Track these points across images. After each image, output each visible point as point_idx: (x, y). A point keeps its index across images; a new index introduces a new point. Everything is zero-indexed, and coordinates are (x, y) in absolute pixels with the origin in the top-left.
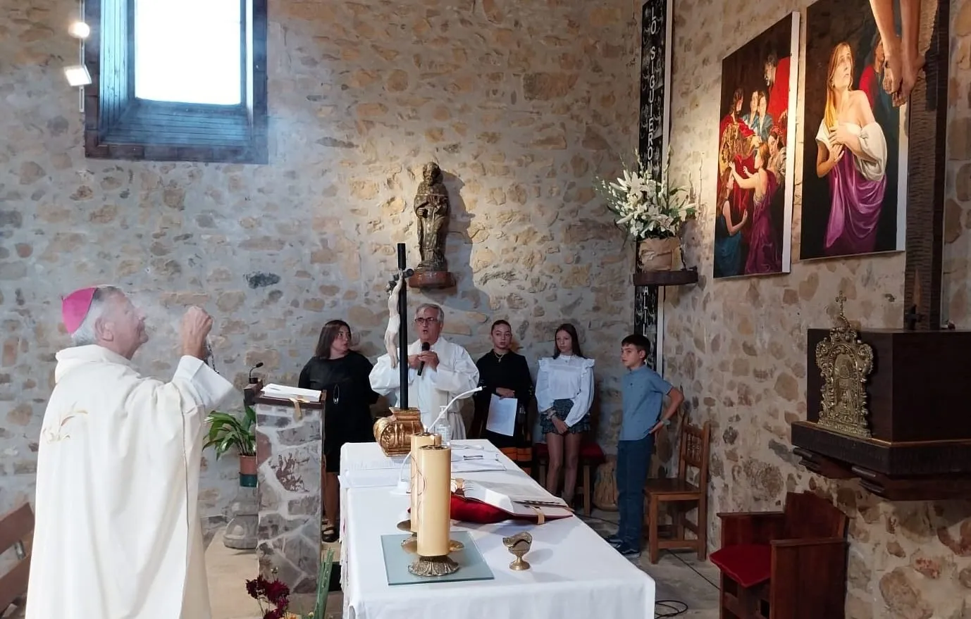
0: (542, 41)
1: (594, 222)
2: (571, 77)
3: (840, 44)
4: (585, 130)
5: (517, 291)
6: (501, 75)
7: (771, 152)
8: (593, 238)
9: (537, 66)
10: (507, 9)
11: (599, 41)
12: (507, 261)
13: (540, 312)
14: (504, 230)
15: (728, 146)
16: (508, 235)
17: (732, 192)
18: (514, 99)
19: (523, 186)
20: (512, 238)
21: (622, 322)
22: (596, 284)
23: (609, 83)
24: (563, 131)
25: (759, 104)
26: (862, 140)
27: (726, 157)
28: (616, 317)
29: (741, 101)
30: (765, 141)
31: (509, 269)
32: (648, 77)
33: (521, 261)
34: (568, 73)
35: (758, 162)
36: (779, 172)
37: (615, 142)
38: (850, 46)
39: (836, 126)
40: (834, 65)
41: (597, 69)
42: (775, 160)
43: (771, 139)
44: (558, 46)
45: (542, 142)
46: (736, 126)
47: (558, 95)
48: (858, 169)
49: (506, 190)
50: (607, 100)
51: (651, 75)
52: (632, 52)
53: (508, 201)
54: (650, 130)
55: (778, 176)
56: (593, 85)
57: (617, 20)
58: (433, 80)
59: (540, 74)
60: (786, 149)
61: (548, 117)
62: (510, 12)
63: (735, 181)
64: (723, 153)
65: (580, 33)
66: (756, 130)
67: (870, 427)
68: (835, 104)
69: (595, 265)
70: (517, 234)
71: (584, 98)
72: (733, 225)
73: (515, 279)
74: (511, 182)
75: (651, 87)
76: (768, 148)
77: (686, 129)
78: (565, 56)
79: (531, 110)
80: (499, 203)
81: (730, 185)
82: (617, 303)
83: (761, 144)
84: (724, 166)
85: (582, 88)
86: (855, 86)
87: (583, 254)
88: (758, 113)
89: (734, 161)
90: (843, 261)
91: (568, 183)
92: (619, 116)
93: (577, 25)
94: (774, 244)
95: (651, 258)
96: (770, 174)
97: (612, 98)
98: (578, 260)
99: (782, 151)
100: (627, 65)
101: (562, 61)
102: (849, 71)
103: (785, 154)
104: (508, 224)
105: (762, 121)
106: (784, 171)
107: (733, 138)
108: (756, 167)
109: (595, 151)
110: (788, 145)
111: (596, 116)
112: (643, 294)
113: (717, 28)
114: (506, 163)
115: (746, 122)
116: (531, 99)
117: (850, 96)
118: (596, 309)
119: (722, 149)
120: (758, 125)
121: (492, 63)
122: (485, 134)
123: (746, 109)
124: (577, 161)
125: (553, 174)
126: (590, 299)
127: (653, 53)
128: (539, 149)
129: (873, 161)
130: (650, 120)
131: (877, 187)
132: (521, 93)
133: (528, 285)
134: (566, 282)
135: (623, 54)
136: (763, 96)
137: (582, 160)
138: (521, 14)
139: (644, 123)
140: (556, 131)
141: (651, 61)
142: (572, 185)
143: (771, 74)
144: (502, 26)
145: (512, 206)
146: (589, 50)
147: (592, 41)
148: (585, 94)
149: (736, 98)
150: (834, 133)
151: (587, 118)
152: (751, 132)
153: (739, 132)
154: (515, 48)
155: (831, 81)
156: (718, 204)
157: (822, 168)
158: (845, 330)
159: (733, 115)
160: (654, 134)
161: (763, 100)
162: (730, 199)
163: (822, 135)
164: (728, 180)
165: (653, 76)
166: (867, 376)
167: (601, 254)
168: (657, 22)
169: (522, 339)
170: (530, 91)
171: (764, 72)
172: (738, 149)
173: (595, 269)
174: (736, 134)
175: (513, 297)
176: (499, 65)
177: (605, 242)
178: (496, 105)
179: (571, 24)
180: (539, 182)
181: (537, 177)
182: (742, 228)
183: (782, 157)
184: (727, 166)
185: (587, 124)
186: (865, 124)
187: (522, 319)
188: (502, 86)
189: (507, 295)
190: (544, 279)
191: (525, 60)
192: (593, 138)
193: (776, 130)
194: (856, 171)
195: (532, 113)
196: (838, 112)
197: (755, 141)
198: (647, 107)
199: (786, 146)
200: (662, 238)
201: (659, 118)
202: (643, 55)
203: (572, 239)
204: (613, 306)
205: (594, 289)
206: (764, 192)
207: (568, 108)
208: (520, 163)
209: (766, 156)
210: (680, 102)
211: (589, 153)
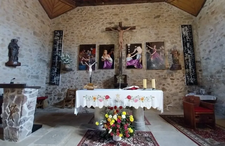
0: (37, 27)
1: (42, 59)
2: (40, 35)
6: (29, 29)
8: (42, 62)
9: (35, 30)
12: (27, 63)
13: (32, 73)
23: (46, 38)
27: (81, 56)
29: (85, 51)
31: (27, 65)
33: (30, 63)
35: (89, 58)
38: (107, 50)
39: (105, 57)
41: (44, 35)
42: (93, 58)
44: (39, 29)
47: (38, 37)
51: (57, 41)
53: (28, 52)
58: (16, 23)
59: (36, 32)
61: (36, 40)
62: (32, 19)
63: (84, 59)
65: (42, 29)
68: (104, 55)
69: (42, 66)
70: (29, 58)
71: (42, 39)
72: (84, 64)
73: (28, 67)
74: (29, 48)
78: (40, 31)
79: (34, 37)
80: (26, 51)
82: (44, 73)
83: (90, 56)
85: (42, 37)
88: (89, 53)
89: (83, 57)
91: (39, 52)
97: (46, 41)
98: (39, 65)
111: (43, 43)
112: (54, 72)
114: (28, 45)
115: (86, 53)
117: (107, 55)
118: (42, 74)
121: (28, 26)
122: (25, 38)
124: (40, 49)
125: (36, 49)
126: (41, 72)
127: (58, 38)
128: (34, 44)
130: (57, 47)
131: (111, 63)
132: (32, 33)
133: (31, 68)
134: (37, 69)
136: (90, 51)
138: (34, 20)
139: (55, 47)
140: (37, 42)
144: (30, 20)
154: (32, 25)
157: (102, 60)
159: (83, 52)
163: (102, 57)
164: (82, 59)
168: (60, 34)
169: (29, 78)
170: (34, 34)
178: (28, 33)
179: (41, 27)
182: (86, 65)
187: (29, 74)
188: (29, 31)
189: (27, 69)
190: (33, 67)
191: (34, 28)
192: (43, 46)
193: (93, 55)
198: (56, 45)
201: (61, 47)
202: (54, 37)
203: (38, 61)
205: (41, 70)
207: (40, 40)
208: (31, 46)
211: (42, 48)
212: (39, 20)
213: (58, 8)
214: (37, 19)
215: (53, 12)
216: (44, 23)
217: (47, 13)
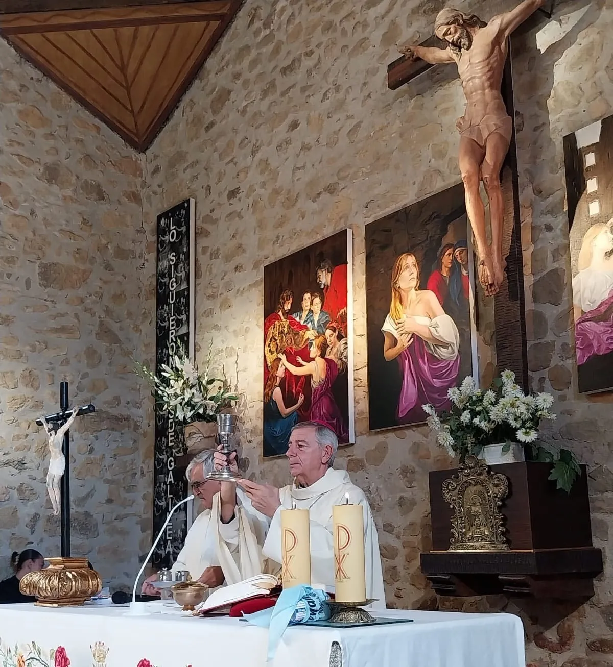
0: (57, 234)
1: (107, 413)
2: (84, 272)
3: (404, 255)
4: (98, 323)
5: (27, 480)
6: (16, 259)
7: (329, 343)
8: (106, 429)
9: (52, 257)
10: (22, 198)
11: (111, 242)
12: (18, 449)
14: (15, 415)
15: (276, 340)
16: (19, 421)
17: (283, 380)
18: (28, 283)
19: (36, 372)
20: (24, 425)
21: (135, 515)
22: (108, 476)
23: (120, 283)
24: (76, 321)
25: (312, 304)
26: (432, 329)
27: (274, 349)
28: (128, 510)
29: (291, 301)
30: (320, 334)
31: (20, 457)
32: (166, 280)
33: (33, 449)
34: (82, 267)
35: (314, 351)
36: (341, 359)
37: (127, 338)
38: (415, 256)
39: (403, 318)
40: (399, 272)
41: (108, 267)
42: (335, 350)
43: (328, 332)
44: (72, 241)
45: (56, 330)
46: (286, 323)
47: (73, 288)
48: (430, 352)
49: (18, 374)
50: (118, 297)
51: (171, 278)
52: (141, 257)
53: (20, 385)
54: (171, 328)
55: (340, 362)
56: (105, 282)
57: (127, 226)
59: (55, 264)
60: (347, 340)
61: (61, 307)
62: (25, 201)
63: (286, 369)
64: (269, 346)
65: (93, 232)
66: (309, 325)
67: (508, 542)
68: (401, 302)
69: (108, 456)
70: (30, 421)
71: (96, 293)
72: (286, 408)
73: (27, 468)
74: (24, 367)
75: (171, 289)
76: (326, 339)
77: (216, 327)
78: (79, 251)
79: (46, 297)
80: (11, 387)
81: (280, 373)
82: (130, 496)
83: (316, 337)
84: (270, 358)
85: (95, 283)
86: (422, 287)
87: (96, 446)
88: (311, 311)
89: (285, 352)
90: (414, 429)
91: (81, 373)
92: (130, 314)
93: (90, 223)
94: (338, 421)
95: (198, 440)
96: (329, 363)
97: (123, 296)
98: (91, 450)
99: (343, 341)
100: (137, 269)
101: (77, 256)
102: (415, 275)
103: (346, 344)
104: (20, 410)
105: (316, 318)
106: (346, 358)
107: (281, 333)
108: (312, 355)
109: (108, 345)
110: (348, 336)
111: (108, 312)
112: (165, 483)
113: (251, 240)
114: (19, 347)
115: (297, 319)
116: (46, 287)
117: (417, 295)
118: (110, 501)
119: (267, 343)
120: (313, 321)
121: (7, 247)
123: (297, 307)
124: (91, 353)
125: (66, 362)
126: (103, 491)
127: (174, 258)
128: (53, 336)
129: (446, 345)
130: (171, 319)
131: (451, 365)
132: (36, 279)
134: (79, 473)
135: (133, 258)
136: (316, 297)
137: (95, 352)
138: (37, 204)
139: (163, 320)
140: (70, 321)
141: (170, 266)
142: (85, 375)
143: (325, 278)
144: (17, 212)
145: (24, 391)
146: (102, 249)
147: (104, 242)
148: (98, 290)
149: (283, 299)
150: (400, 325)
151: (99, 312)
152: (306, 328)
153: (289, 328)
154: (30, 235)
155: (396, 283)
156: (267, 390)
157: (390, 353)
158: (475, 466)
159: (280, 313)
160: (177, 331)
161: (317, 300)
162: (282, 385)
163: (388, 326)
164: (277, 370)
165: (174, 279)
166: (502, 500)
167: (114, 446)
168: (177, 231)
169: (32, 533)
170: (46, 279)
171: (316, 277)
172: (289, 342)
173: (108, 461)
174: (286, 329)
175: (24, 488)
176: (14, 249)
177: (117, 434)
178: (10, 287)
179: (85, 222)
180: (53, 369)
181: (51, 364)
182: (299, 409)
183: (343, 347)
184: (275, 358)
185: (99, 317)
186: (435, 316)
187: (33, 511)
188: (16, 270)
189: (17, 485)
191: (41, 249)
192: (105, 332)
193: (334, 325)
194: (428, 353)
195: (45, 300)
196: (406, 308)
197: (310, 334)
198: (166, 308)
199: (347, 337)
200: (208, 421)
201: (184, 317)
202: (158, 260)
203: (86, 430)
204: (125, 498)
205: (107, 481)
206: (323, 377)
207: (82, 301)
208: (34, 349)
209: (324, 348)
210: (207, 304)
211: (102, 346)
212: (69, 192)
213: (149, 67)
214: (55, 188)
215: (137, 109)
216: (101, 196)
217: (114, 128)
